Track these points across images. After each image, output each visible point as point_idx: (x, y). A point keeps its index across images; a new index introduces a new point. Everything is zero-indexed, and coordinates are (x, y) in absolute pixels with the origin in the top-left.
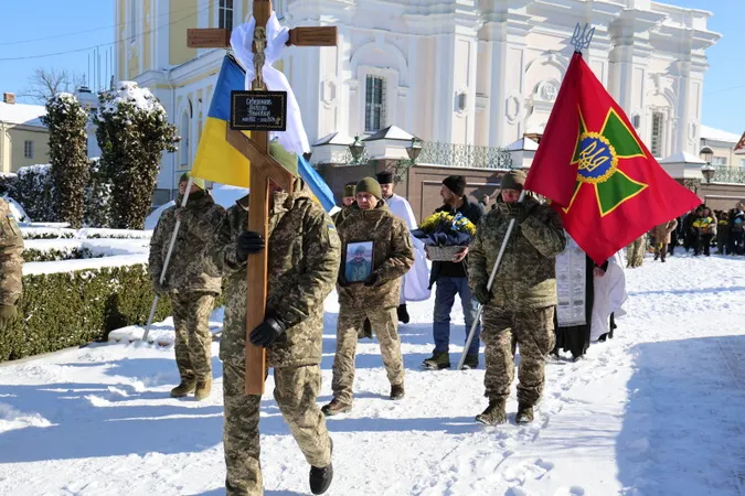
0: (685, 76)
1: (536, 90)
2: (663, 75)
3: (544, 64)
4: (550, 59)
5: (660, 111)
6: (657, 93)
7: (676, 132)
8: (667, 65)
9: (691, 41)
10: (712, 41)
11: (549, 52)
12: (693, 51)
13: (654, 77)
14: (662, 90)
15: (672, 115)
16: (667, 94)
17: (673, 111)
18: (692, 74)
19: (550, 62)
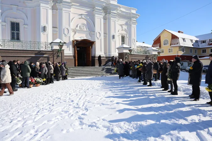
0: (130, 25)
1: (77, 26)
2: (124, 25)
3: (80, 18)
4: (82, 17)
5: (124, 35)
6: (122, 30)
7: (129, 41)
8: (125, 22)
9: (131, 16)
10: (137, 16)
11: (81, 15)
12: (132, 19)
13: (121, 25)
14: (124, 29)
15: (128, 36)
16: (125, 30)
17: (128, 35)
18: (132, 25)
19: (82, 18)
